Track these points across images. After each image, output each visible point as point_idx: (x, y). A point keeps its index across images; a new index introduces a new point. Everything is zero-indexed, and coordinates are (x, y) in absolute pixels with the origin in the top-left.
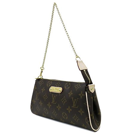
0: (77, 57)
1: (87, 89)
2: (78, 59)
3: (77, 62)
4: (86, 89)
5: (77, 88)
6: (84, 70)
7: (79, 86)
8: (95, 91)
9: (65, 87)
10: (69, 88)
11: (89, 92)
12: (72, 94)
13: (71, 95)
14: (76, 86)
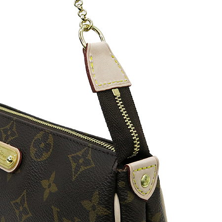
0: (87, 30)
1: (121, 184)
2: (91, 38)
3: (85, 50)
4: (117, 180)
5: (78, 167)
6: (116, 93)
7: (87, 162)
8: (157, 191)
9: (33, 151)
10: (45, 156)
11: (130, 199)
12: (54, 188)
13: (50, 193)
14: (76, 159)
